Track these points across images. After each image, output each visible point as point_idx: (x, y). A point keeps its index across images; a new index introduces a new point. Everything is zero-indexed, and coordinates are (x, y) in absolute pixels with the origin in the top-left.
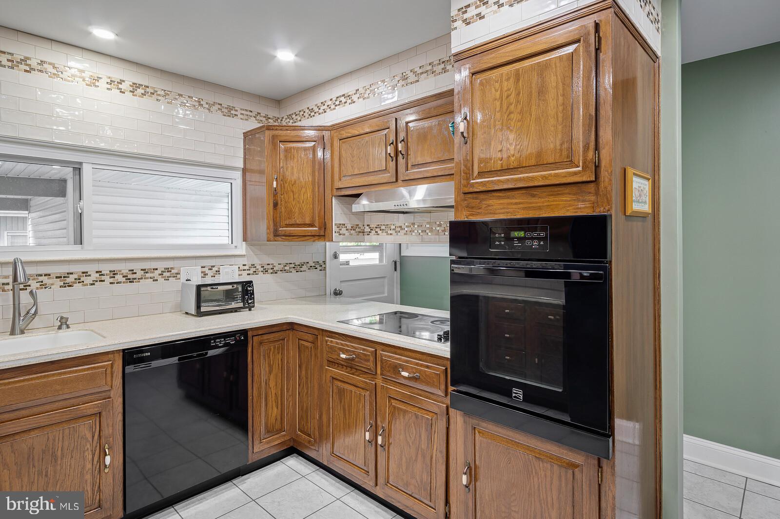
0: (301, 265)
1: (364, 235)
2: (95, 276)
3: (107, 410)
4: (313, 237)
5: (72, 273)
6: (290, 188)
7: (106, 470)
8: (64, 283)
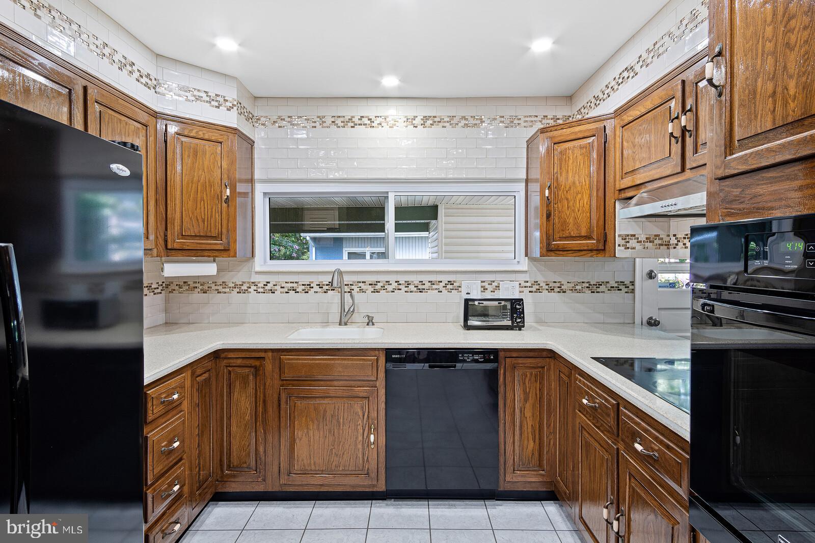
0: (599, 285)
1: (668, 248)
2: (395, 285)
3: (373, 397)
4: (590, 252)
5: (379, 282)
6: (564, 195)
7: (373, 446)
8: (374, 289)
